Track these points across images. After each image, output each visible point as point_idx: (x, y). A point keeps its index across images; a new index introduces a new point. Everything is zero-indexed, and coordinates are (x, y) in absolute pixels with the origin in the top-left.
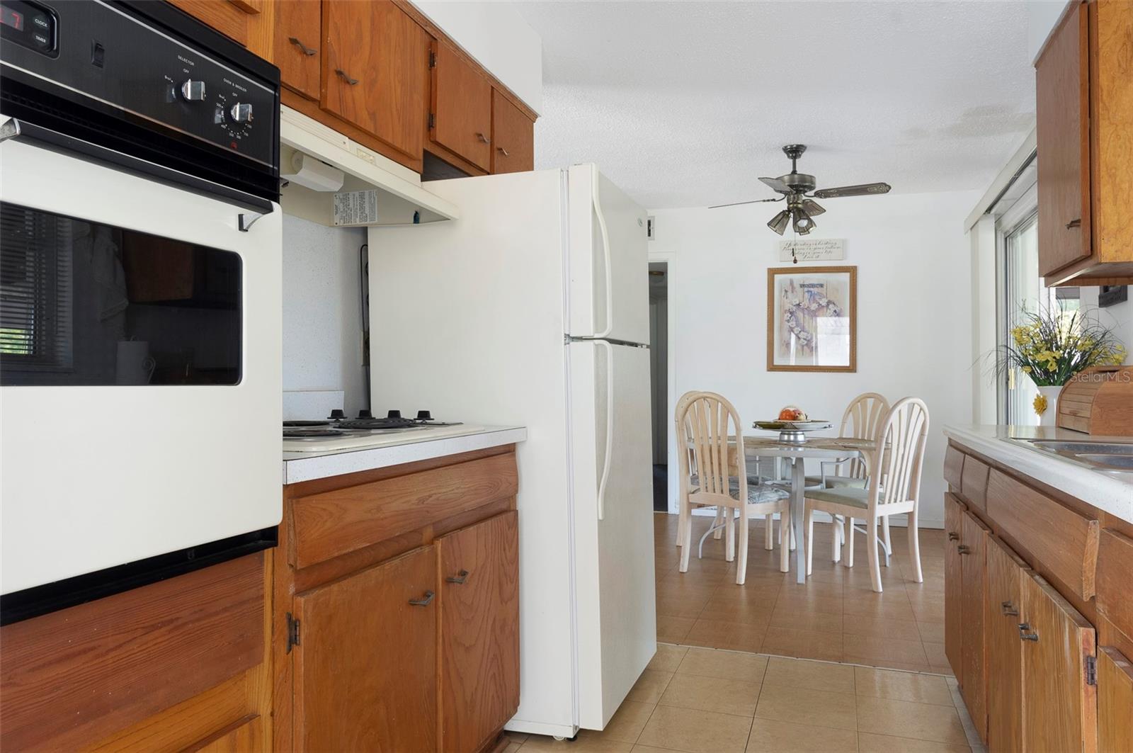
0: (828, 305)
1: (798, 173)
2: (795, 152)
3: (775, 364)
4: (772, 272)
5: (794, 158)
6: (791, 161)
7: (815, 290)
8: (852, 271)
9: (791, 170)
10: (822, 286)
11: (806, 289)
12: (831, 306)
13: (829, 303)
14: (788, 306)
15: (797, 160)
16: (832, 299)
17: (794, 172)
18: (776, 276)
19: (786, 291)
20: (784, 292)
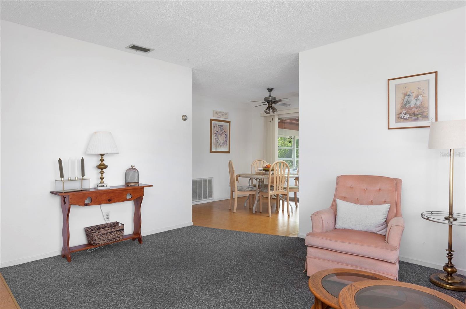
0: (224, 132)
1: (271, 96)
2: (270, 90)
3: (212, 150)
4: (212, 120)
5: (270, 92)
6: (269, 92)
7: (221, 127)
8: (229, 122)
9: (269, 95)
10: (223, 126)
11: (219, 127)
12: (225, 133)
13: (224, 131)
14: (215, 132)
15: (271, 92)
16: (225, 131)
17: (270, 96)
18: (212, 121)
19: (215, 127)
20: (214, 127)
